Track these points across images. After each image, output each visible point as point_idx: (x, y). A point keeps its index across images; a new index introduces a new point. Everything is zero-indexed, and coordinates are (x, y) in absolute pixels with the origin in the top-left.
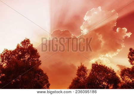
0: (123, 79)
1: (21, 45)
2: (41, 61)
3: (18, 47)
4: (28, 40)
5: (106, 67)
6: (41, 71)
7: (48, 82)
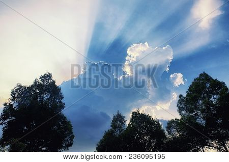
0: (169, 133)
1: (40, 80)
2: (64, 104)
3: (35, 83)
4: (50, 74)
5: (150, 117)
6: (63, 118)
7: (72, 133)
